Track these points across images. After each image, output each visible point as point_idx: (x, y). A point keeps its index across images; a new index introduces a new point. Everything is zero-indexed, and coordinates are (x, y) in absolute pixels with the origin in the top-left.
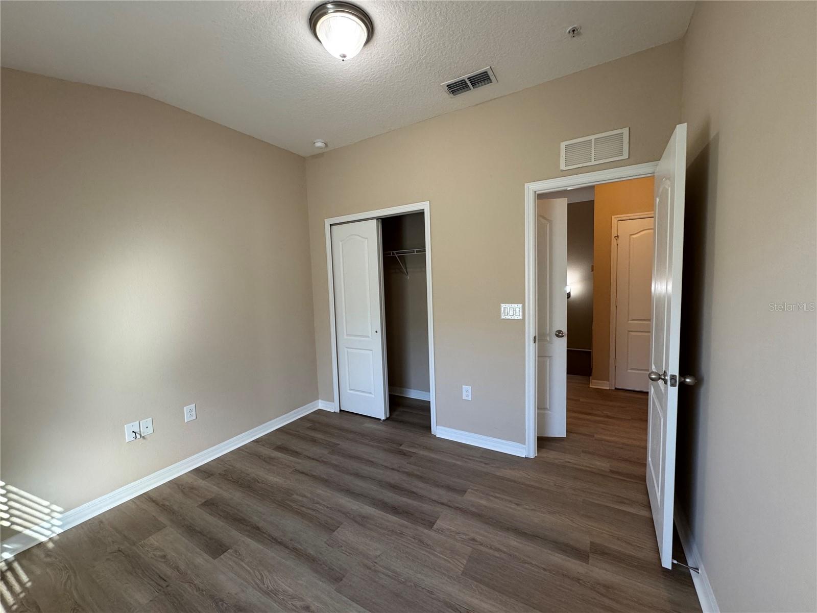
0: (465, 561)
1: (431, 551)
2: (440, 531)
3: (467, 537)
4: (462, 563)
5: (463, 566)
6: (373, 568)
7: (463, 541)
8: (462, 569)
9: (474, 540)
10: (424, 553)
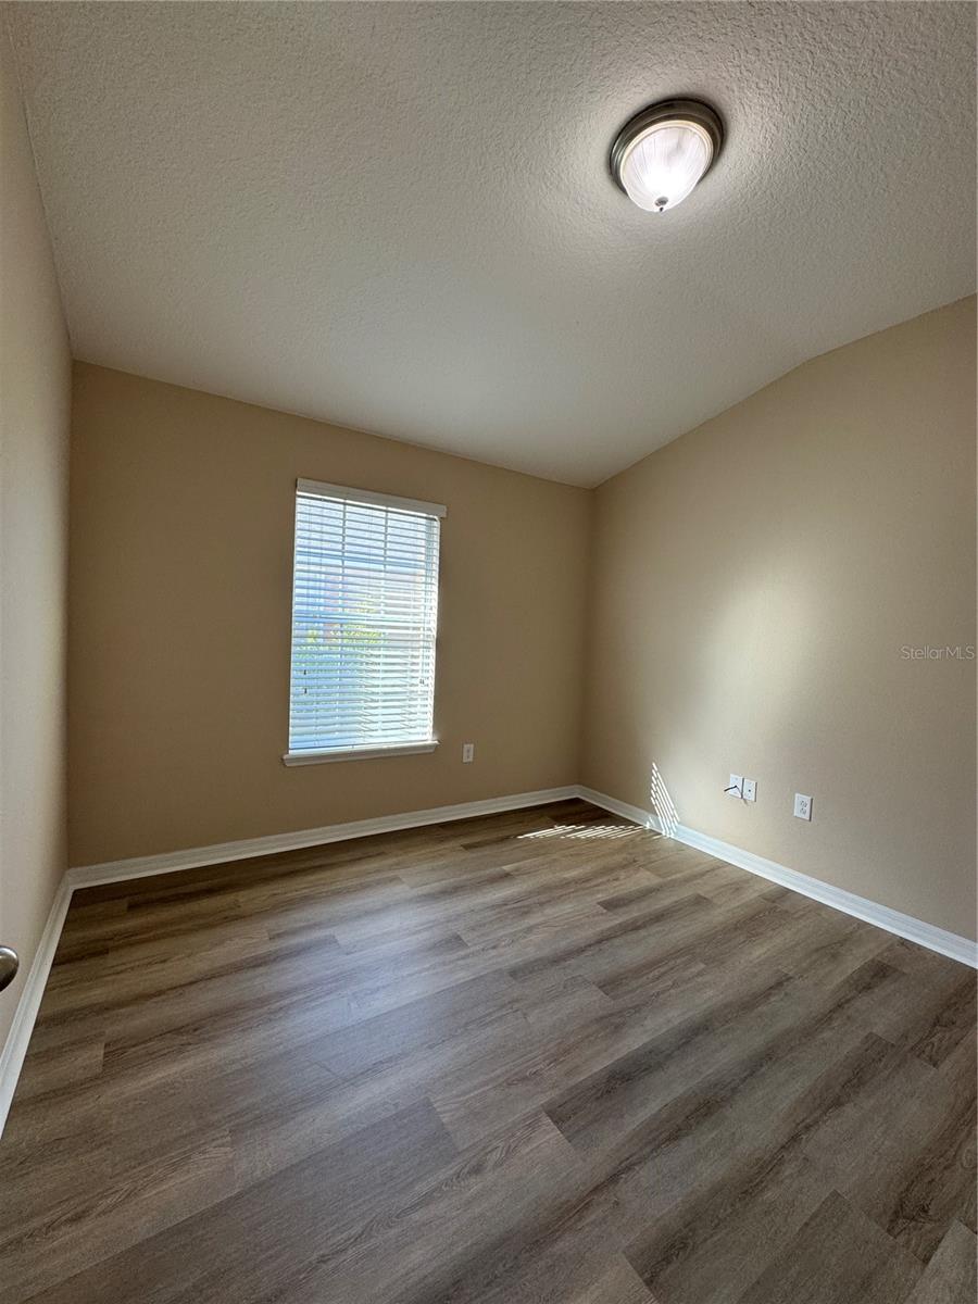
0: (444, 1120)
1: (495, 1084)
2: (532, 1123)
3: (490, 1164)
4: (445, 1112)
5: (438, 1110)
6: (510, 1006)
7: (484, 1148)
8: (435, 1106)
9: (477, 1170)
10: (498, 1072)
